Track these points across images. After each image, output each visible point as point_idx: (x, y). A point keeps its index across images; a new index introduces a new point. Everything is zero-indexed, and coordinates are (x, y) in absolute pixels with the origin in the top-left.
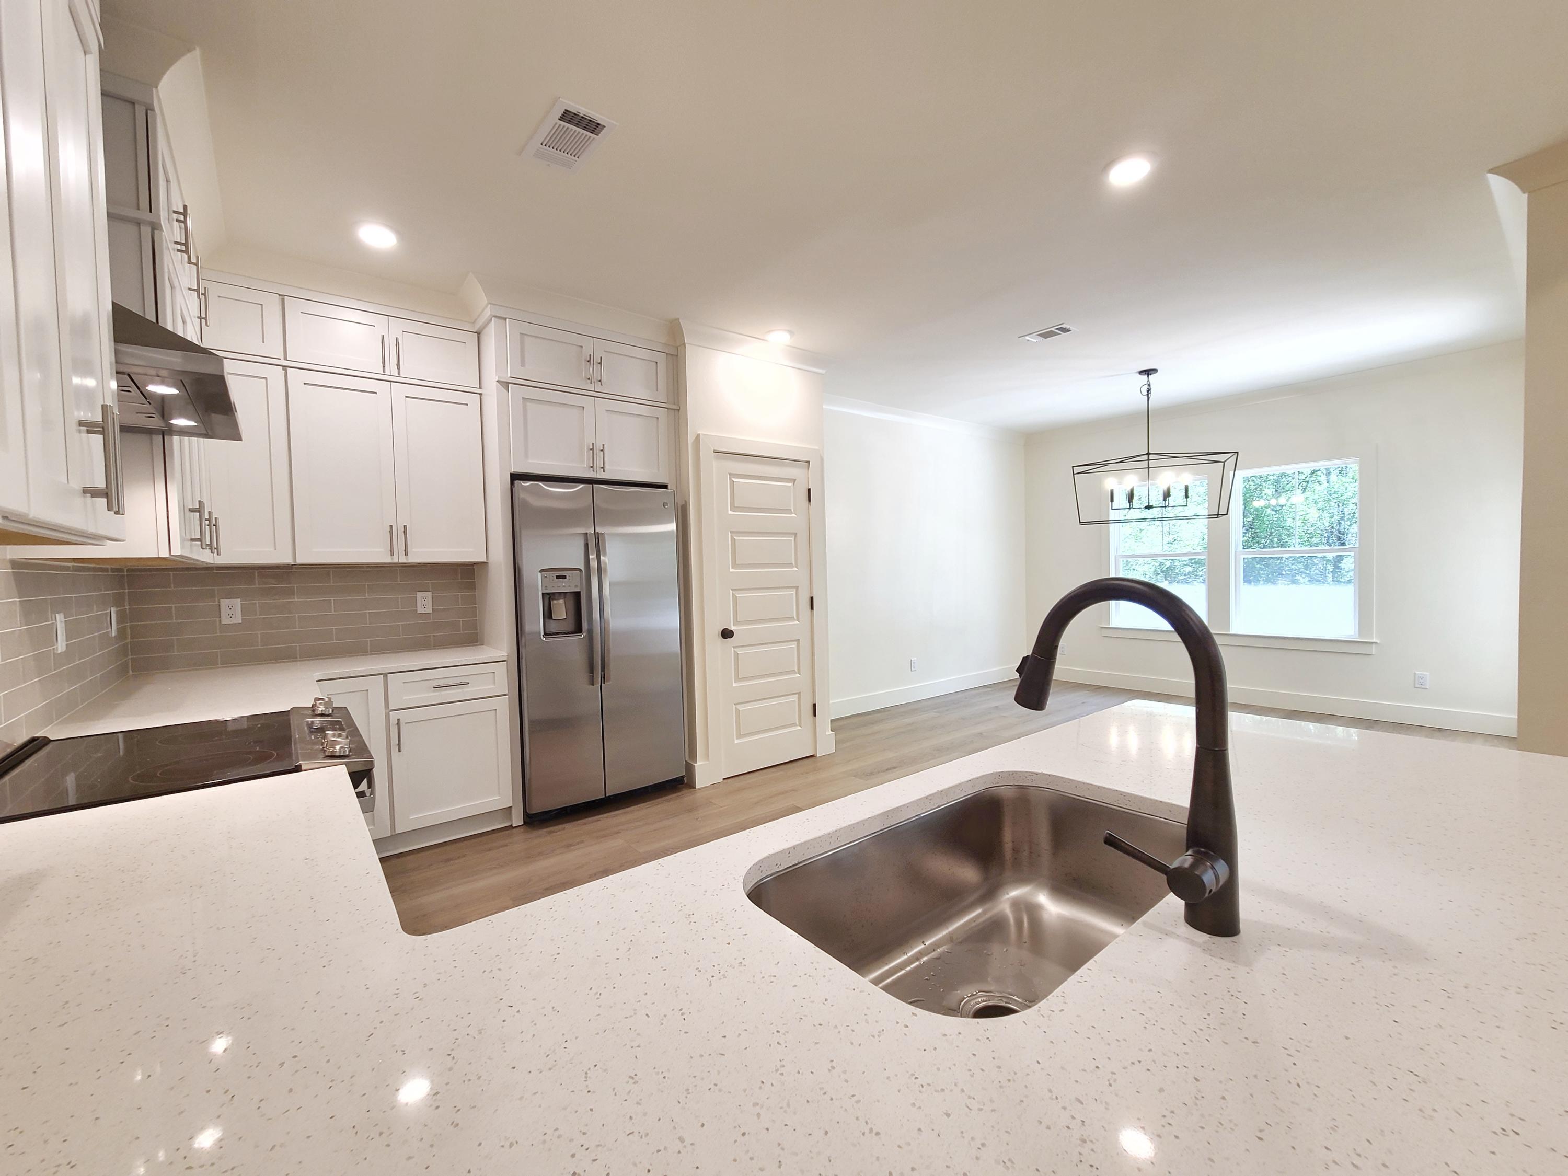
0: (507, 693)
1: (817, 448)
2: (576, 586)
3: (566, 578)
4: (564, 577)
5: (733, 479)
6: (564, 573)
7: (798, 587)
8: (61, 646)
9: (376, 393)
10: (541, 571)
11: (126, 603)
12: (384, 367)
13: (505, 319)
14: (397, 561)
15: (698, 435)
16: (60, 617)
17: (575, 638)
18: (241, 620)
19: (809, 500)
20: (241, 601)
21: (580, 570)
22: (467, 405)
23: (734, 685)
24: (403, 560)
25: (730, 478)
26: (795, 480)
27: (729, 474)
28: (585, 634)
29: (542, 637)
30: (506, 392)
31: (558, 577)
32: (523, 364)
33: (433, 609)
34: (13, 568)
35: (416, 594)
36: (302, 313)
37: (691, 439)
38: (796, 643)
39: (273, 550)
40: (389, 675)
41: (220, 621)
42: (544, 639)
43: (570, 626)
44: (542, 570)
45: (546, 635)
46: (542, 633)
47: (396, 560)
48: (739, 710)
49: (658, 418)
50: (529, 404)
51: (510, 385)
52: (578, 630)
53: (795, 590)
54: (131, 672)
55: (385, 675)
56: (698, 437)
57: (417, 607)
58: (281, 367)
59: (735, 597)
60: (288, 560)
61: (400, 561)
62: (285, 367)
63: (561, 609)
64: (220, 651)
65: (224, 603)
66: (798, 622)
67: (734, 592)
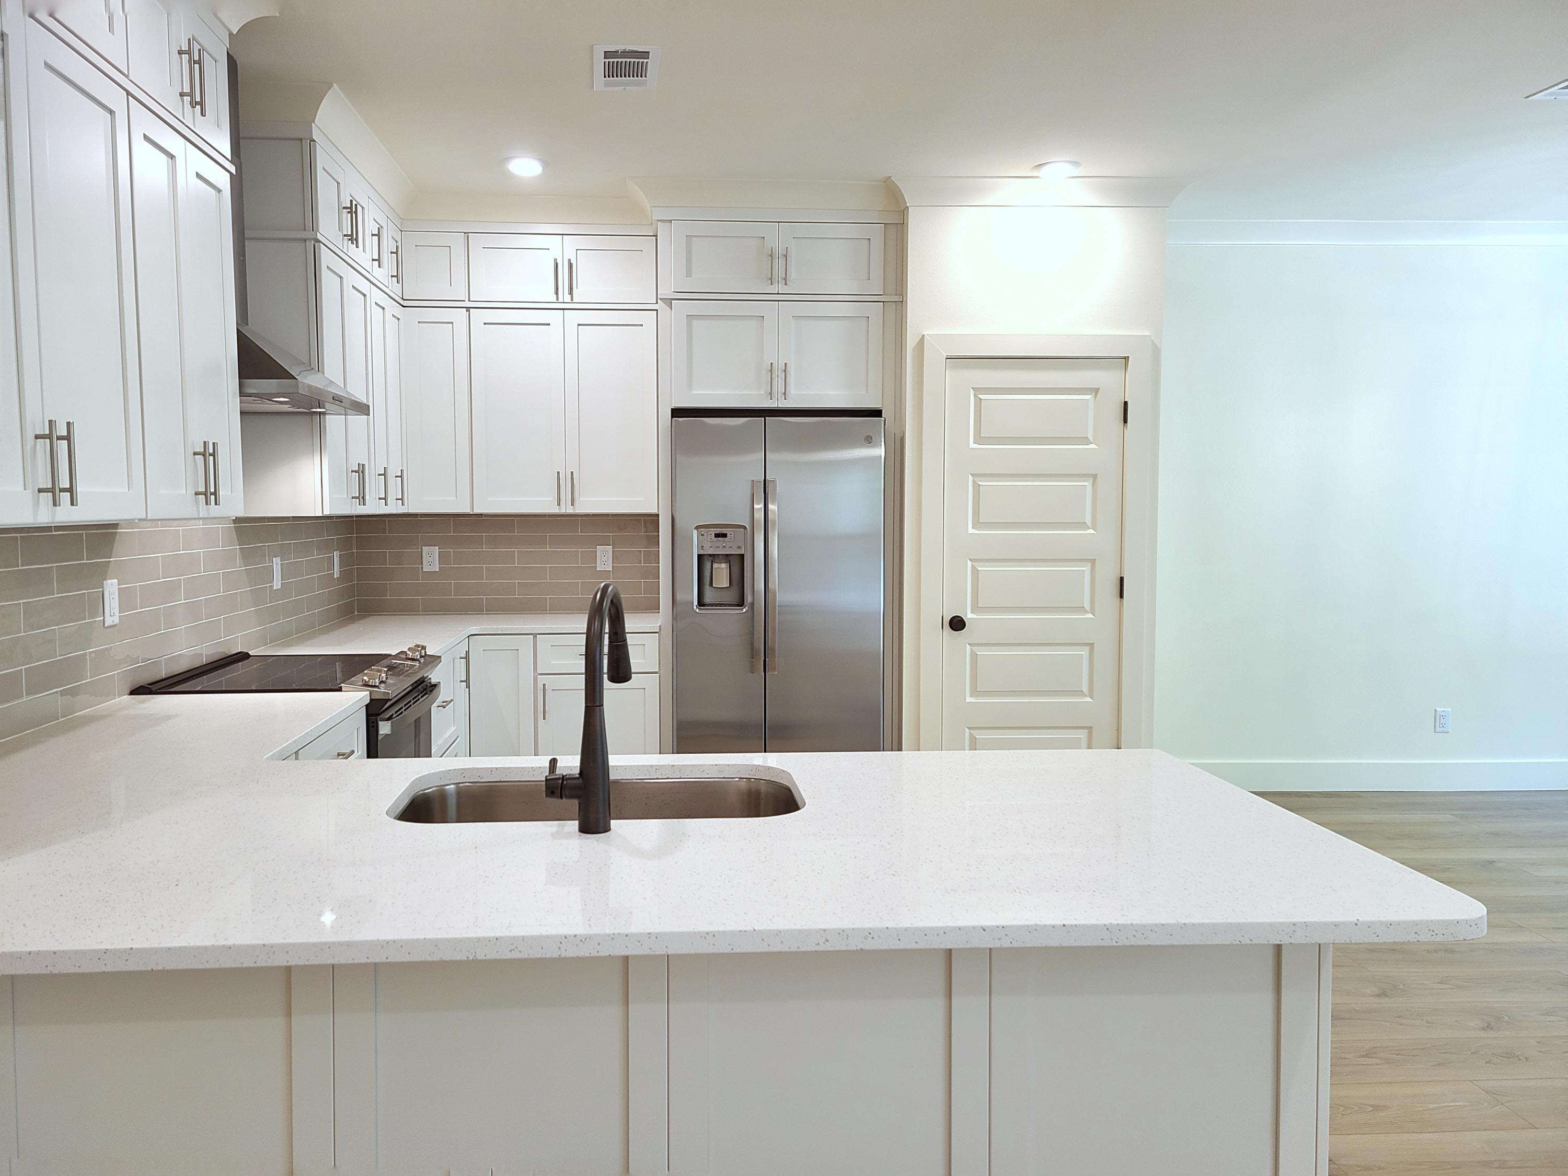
0: (657, 670)
1: (1148, 334)
2: (739, 547)
3: (726, 537)
4: (725, 535)
5: (980, 396)
6: (724, 531)
7: (1095, 560)
8: (277, 584)
9: (549, 324)
10: (697, 528)
11: (354, 546)
12: (557, 293)
13: (671, 221)
14: (565, 512)
15: (924, 335)
16: (277, 561)
17: (735, 611)
18: (438, 568)
19: (1125, 421)
20: (439, 549)
21: (745, 528)
22: (642, 325)
23: (969, 699)
24: (570, 510)
25: (975, 395)
26: (1099, 389)
27: (972, 388)
28: (747, 608)
29: (695, 607)
30: (669, 309)
31: (717, 535)
32: (689, 274)
33: (613, 566)
34: (234, 524)
35: (596, 548)
36: (483, 248)
37: (911, 342)
38: (1087, 648)
39: (455, 499)
40: (538, 636)
41: (422, 567)
42: (697, 610)
43: (731, 597)
44: (697, 526)
45: (700, 606)
46: (696, 603)
47: (563, 511)
48: (976, 738)
49: (868, 317)
50: (695, 322)
51: (673, 301)
52: (741, 604)
53: (1089, 564)
54: (356, 613)
55: (535, 635)
56: (922, 341)
57: (596, 564)
58: (465, 309)
59: (975, 572)
60: (467, 510)
61: (567, 512)
62: (468, 309)
63: (721, 574)
64: (421, 599)
65: (426, 549)
66: (1092, 616)
67: (975, 564)
